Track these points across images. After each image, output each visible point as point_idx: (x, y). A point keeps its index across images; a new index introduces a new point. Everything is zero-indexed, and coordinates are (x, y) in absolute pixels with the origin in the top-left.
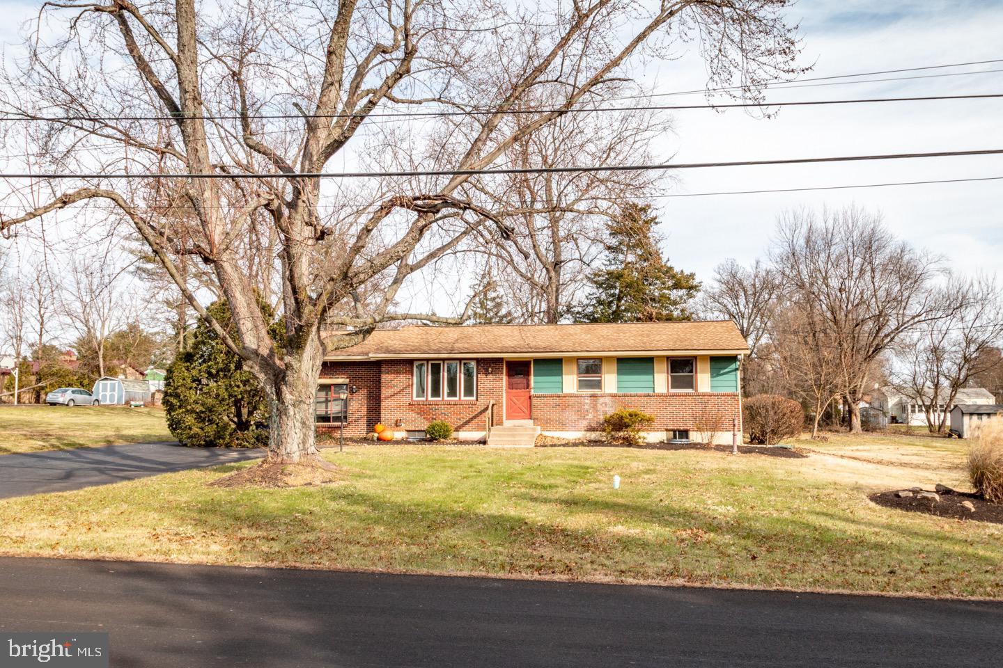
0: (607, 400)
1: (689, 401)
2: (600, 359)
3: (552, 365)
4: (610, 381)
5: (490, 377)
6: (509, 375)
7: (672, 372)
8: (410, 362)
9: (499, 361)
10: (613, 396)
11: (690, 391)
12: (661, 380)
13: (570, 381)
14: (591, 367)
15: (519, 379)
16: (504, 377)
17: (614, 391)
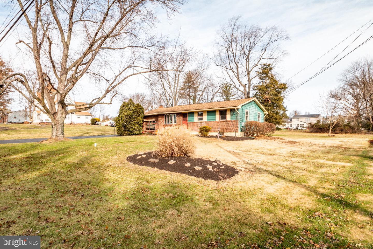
0: (204, 123)
1: (224, 123)
2: (203, 111)
3: (192, 114)
4: (205, 117)
5: (179, 118)
6: (183, 117)
7: (221, 114)
8: (163, 115)
9: (181, 113)
10: (205, 122)
11: (225, 120)
12: (218, 117)
13: (196, 118)
14: (201, 114)
15: (185, 118)
16: (182, 118)
17: (206, 121)
